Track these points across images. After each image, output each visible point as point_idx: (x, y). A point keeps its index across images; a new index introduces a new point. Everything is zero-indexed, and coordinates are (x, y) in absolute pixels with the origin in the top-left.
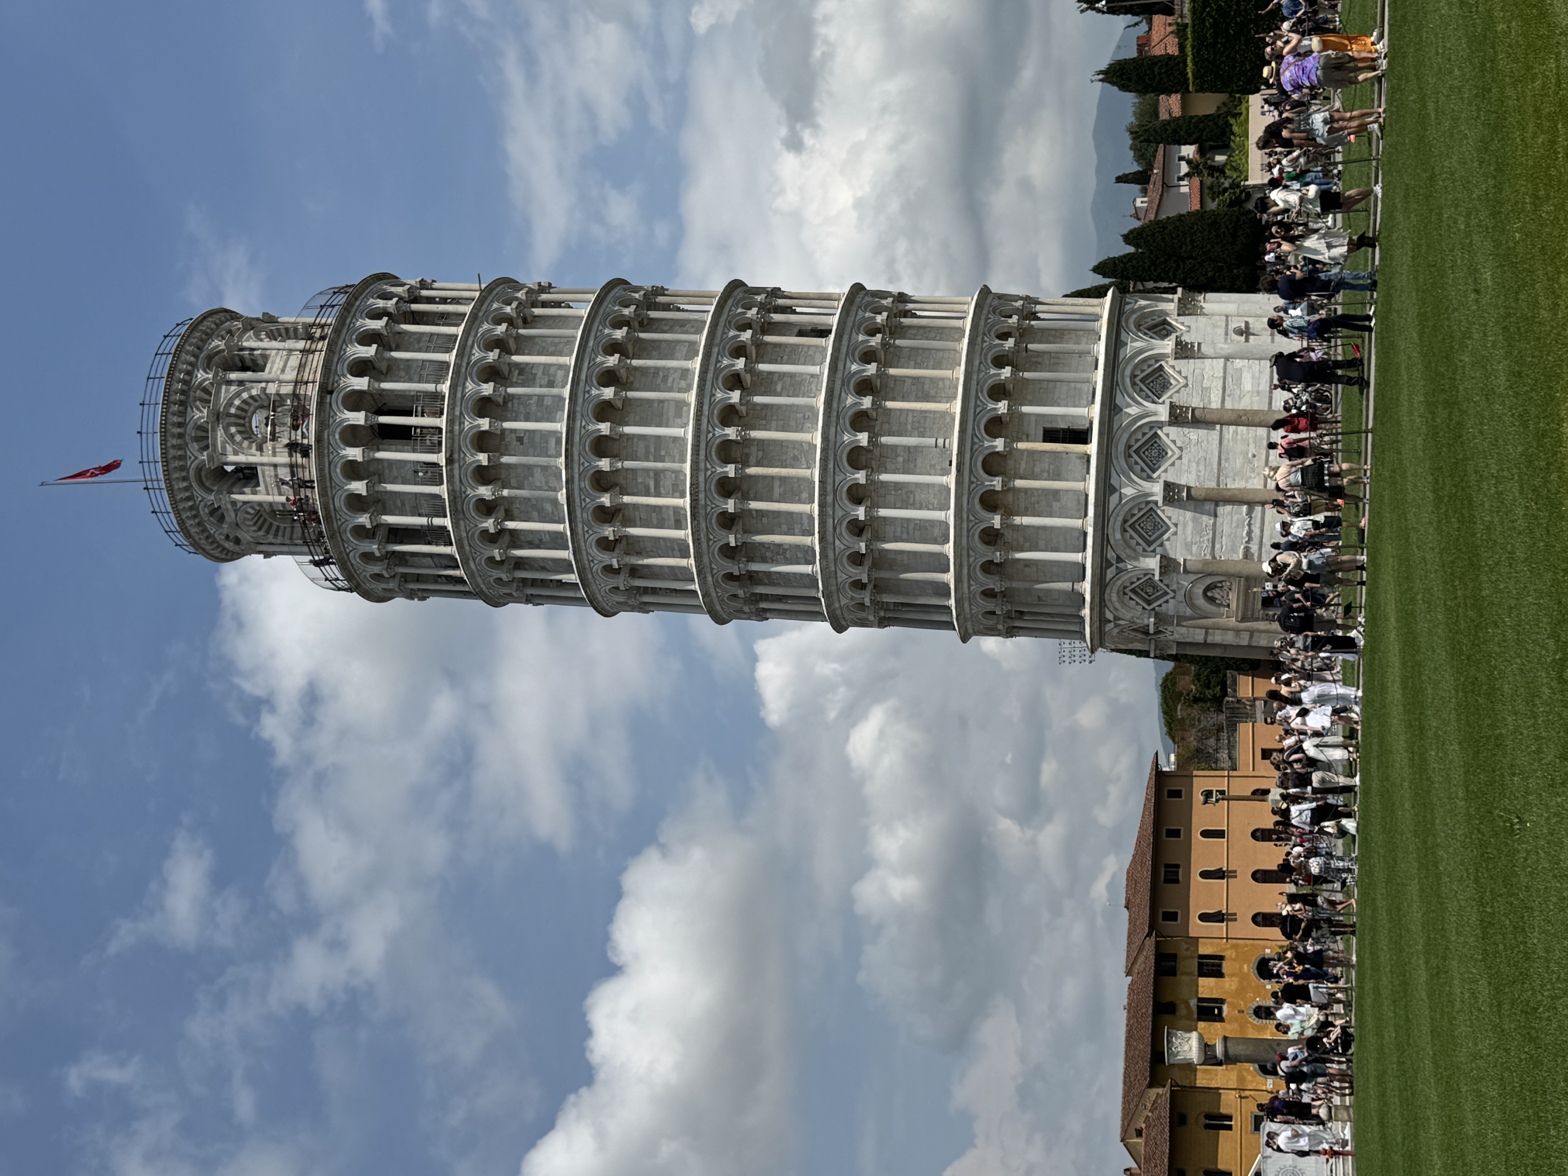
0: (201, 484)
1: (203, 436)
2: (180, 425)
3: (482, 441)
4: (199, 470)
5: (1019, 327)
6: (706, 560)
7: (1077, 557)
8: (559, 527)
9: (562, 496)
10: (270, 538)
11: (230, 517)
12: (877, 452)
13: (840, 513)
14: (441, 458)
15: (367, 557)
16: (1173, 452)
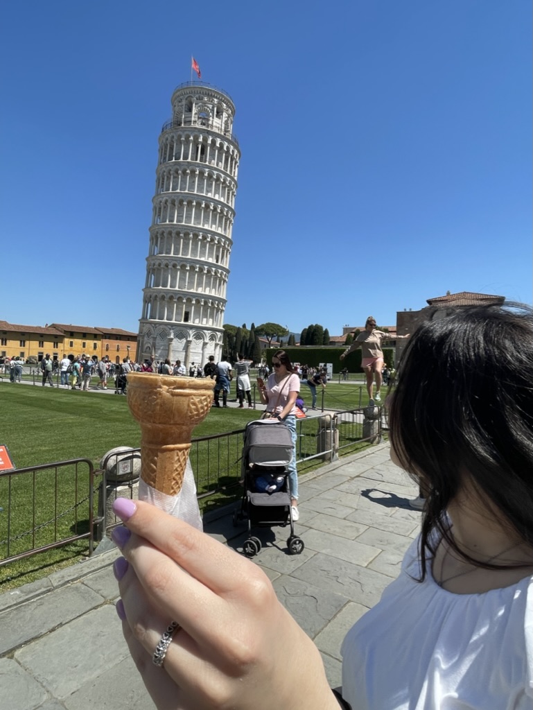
0: (188, 97)
1: (200, 99)
2: (203, 93)
5: (215, 307)
6: (162, 227)
7: (157, 318)
9: (178, 191)
12: (185, 271)
13: (171, 261)
16: (180, 341)
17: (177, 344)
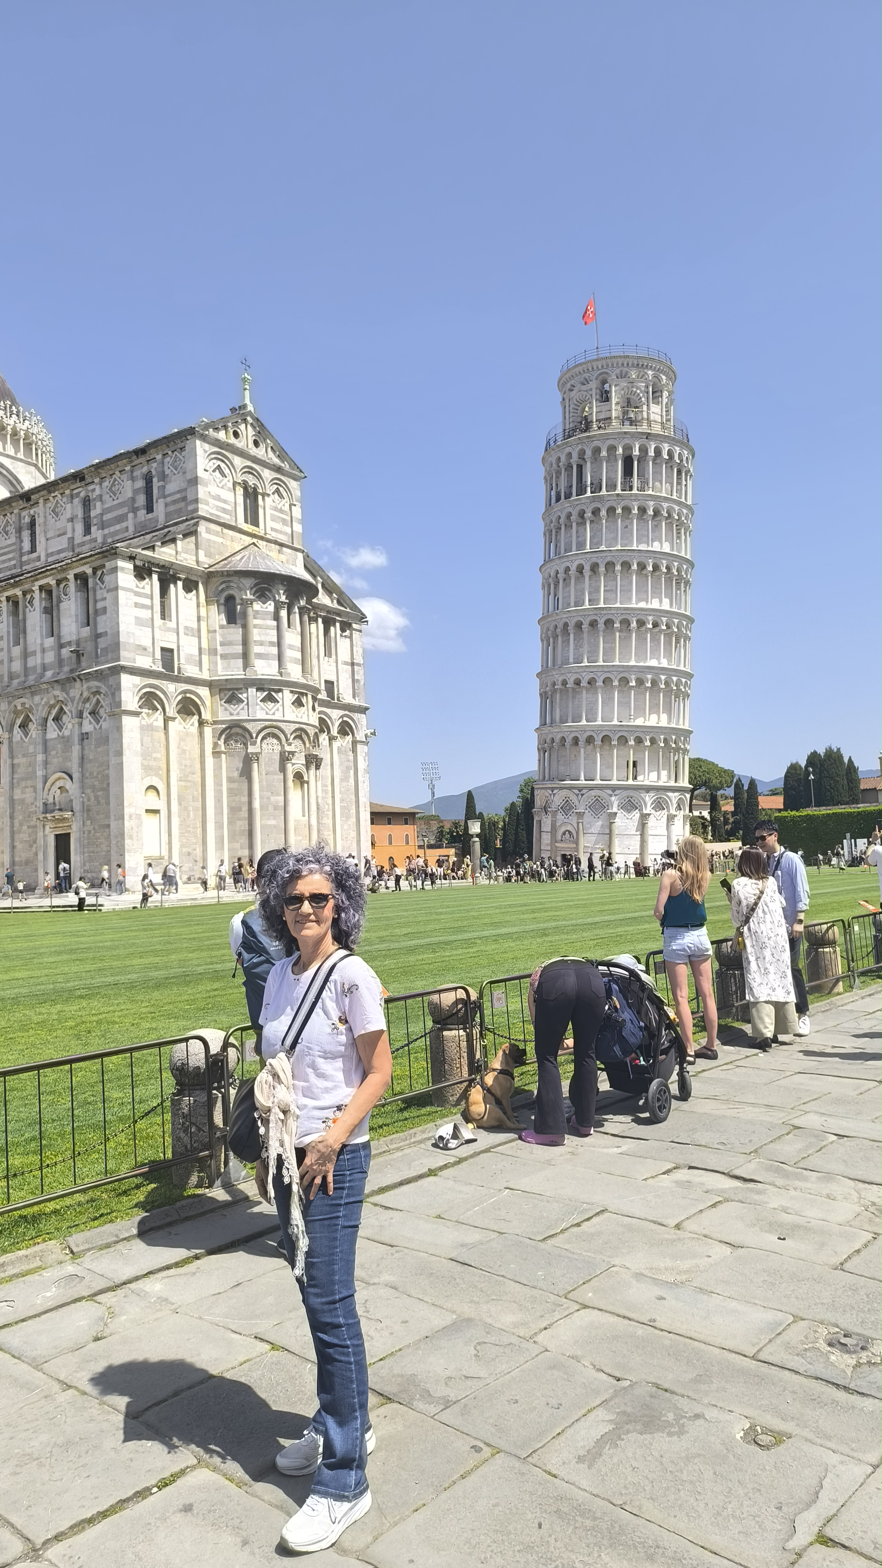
0: (600, 374)
1: (622, 376)
2: (628, 364)
3: (627, 510)
4: (607, 373)
6: (575, 614)
7: (582, 778)
8: (588, 547)
9: (603, 548)
10: (572, 406)
11: (584, 388)
12: (625, 689)
13: (599, 674)
14: (619, 491)
15: (569, 455)
16: (630, 816)
17: (626, 823)
